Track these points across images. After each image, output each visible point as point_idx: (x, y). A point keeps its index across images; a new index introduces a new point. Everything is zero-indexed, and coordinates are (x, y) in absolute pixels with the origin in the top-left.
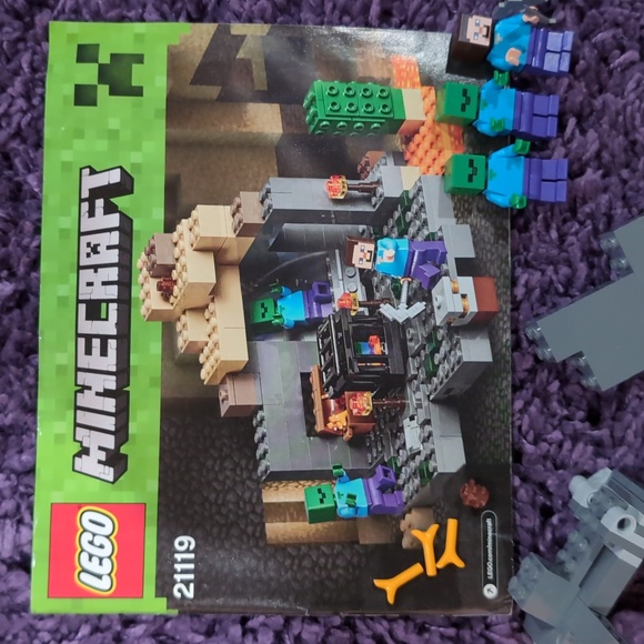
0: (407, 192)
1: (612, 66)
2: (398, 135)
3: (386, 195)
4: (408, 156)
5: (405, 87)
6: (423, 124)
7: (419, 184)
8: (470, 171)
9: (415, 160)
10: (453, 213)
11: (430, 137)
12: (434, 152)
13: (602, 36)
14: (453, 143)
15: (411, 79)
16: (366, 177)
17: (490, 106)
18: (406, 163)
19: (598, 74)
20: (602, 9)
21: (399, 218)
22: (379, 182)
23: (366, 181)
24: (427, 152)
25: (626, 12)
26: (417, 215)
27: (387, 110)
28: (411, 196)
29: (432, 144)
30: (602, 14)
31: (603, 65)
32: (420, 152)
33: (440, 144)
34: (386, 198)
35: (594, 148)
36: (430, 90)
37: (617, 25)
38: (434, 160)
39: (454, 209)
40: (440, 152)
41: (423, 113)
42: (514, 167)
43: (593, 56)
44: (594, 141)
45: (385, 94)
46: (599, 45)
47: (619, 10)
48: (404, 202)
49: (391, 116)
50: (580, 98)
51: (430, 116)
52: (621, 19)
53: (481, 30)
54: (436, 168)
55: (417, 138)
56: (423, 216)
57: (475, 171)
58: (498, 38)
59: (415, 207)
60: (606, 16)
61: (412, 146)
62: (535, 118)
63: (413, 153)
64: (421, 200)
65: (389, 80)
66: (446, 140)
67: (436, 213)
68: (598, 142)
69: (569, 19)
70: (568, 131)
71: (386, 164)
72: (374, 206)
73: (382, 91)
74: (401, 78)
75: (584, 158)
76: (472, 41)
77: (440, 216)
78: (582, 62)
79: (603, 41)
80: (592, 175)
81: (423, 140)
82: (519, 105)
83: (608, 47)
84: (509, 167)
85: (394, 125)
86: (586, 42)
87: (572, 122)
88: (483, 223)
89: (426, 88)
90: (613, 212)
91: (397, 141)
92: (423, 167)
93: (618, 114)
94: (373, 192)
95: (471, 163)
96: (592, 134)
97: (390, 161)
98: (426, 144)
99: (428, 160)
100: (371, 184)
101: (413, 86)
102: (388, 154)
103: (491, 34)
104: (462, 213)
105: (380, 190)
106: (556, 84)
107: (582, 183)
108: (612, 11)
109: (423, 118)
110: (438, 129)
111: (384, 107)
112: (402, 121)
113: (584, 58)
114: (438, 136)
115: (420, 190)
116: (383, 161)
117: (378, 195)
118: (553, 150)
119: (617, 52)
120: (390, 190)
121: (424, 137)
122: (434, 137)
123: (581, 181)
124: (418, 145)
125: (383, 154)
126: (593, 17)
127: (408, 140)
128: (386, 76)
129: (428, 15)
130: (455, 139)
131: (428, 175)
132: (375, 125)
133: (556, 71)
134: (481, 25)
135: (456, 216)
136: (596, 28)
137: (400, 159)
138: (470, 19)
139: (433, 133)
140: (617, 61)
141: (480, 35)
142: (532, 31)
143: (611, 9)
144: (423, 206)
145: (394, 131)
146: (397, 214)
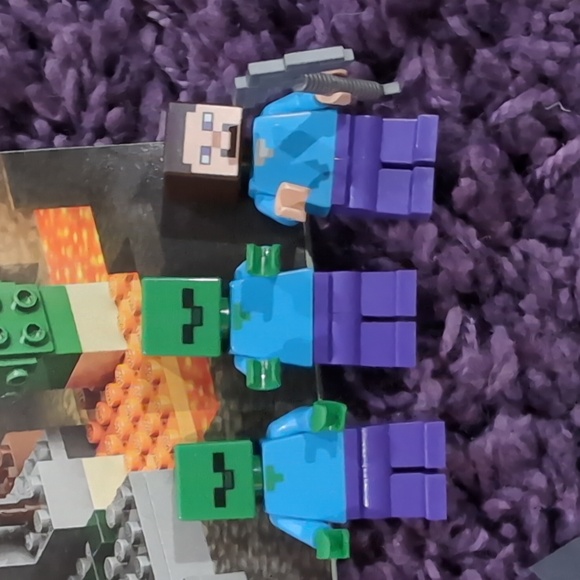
0: (102, 513)
1: (539, 172)
2: (68, 391)
3: (56, 526)
4: (95, 434)
5: (73, 280)
6: (121, 358)
7: (126, 493)
8: (218, 480)
9: (113, 441)
10: (206, 550)
11: (139, 388)
12: (153, 419)
13: (512, 108)
14: (191, 396)
15: (85, 261)
16: (9, 489)
17: (256, 316)
18: (93, 449)
19: (506, 197)
20: (507, 43)
21: (90, 572)
22: (38, 499)
23: (10, 499)
24: (136, 419)
25: (562, 49)
26: (128, 562)
27: (38, 337)
28: (111, 521)
29: (146, 402)
30: (506, 56)
31: (516, 178)
32: (122, 423)
33: (164, 401)
34: (57, 532)
35: (508, 371)
36: (129, 280)
37: (544, 80)
38: (155, 435)
39: (209, 540)
40: (165, 417)
41: (119, 335)
42: (322, 453)
43: (489, 164)
44: (506, 359)
45: (29, 303)
46: (505, 130)
47: (544, 45)
48: (97, 537)
49: (47, 348)
50: (468, 265)
51: (136, 339)
52: (550, 67)
53: (216, 138)
54: (161, 453)
55: (112, 392)
56: (143, 562)
57: (230, 481)
58: (262, 151)
59: (122, 545)
60: (516, 62)
61: (103, 410)
62: (365, 325)
63: (106, 426)
64: (135, 528)
65: (34, 268)
66: (177, 389)
67: (169, 551)
68: (514, 358)
69: (433, 75)
70: (448, 337)
71: (49, 458)
72: (33, 552)
73: (23, 295)
74: (62, 262)
75: (489, 390)
76: (197, 169)
77: (181, 557)
78: (464, 182)
79: (513, 122)
80: (508, 431)
81: (125, 396)
82: (324, 305)
83: (525, 135)
84: (310, 457)
85: (59, 367)
86: (478, 123)
87: (454, 317)
88: (274, 565)
89: (121, 278)
90: (559, 505)
91: (67, 404)
92: (133, 456)
93: (557, 285)
94: (26, 521)
95: (219, 461)
96: (500, 340)
97: (58, 450)
98: (132, 404)
99: (142, 437)
100: (21, 504)
101: (90, 276)
102: (50, 432)
103: (243, 145)
104: (228, 548)
105: (42, 516)
106: (411, 236)
107: (489, 449)
108: (528, 47)
109: (120, 345)
110: (155, 366)
111: (32, 329)
112: (75, 357)
113: (470, 173)
114: (157, 382)
115: (130, 505)
116: (43, 451)
117: (39, 528)
118: (417, 388)
119: (548, 142)
120: (64, 513)
121: (126, 388)
122: (149, 386)
123: (486, 443)
124: (116, 407)
125: (41, 435)
126: (486, 67)
127: (92, 397)
128: (27, 259)
129: (110, 107)
130: (198, 383)
131: (144, 471)
132: (16, 373)
133: (405, 212)
134: (218, 127)
135: (214, 556)
136: (497, 90)
137: (80, 442)
138: (189, 115)
139: (145, 376)
140: (550, 161)
141: (216, 152)
142: (341, 123)
143: (525, 42)
144: (139, 541)
145: (60, 383)
146: (84, 566)
